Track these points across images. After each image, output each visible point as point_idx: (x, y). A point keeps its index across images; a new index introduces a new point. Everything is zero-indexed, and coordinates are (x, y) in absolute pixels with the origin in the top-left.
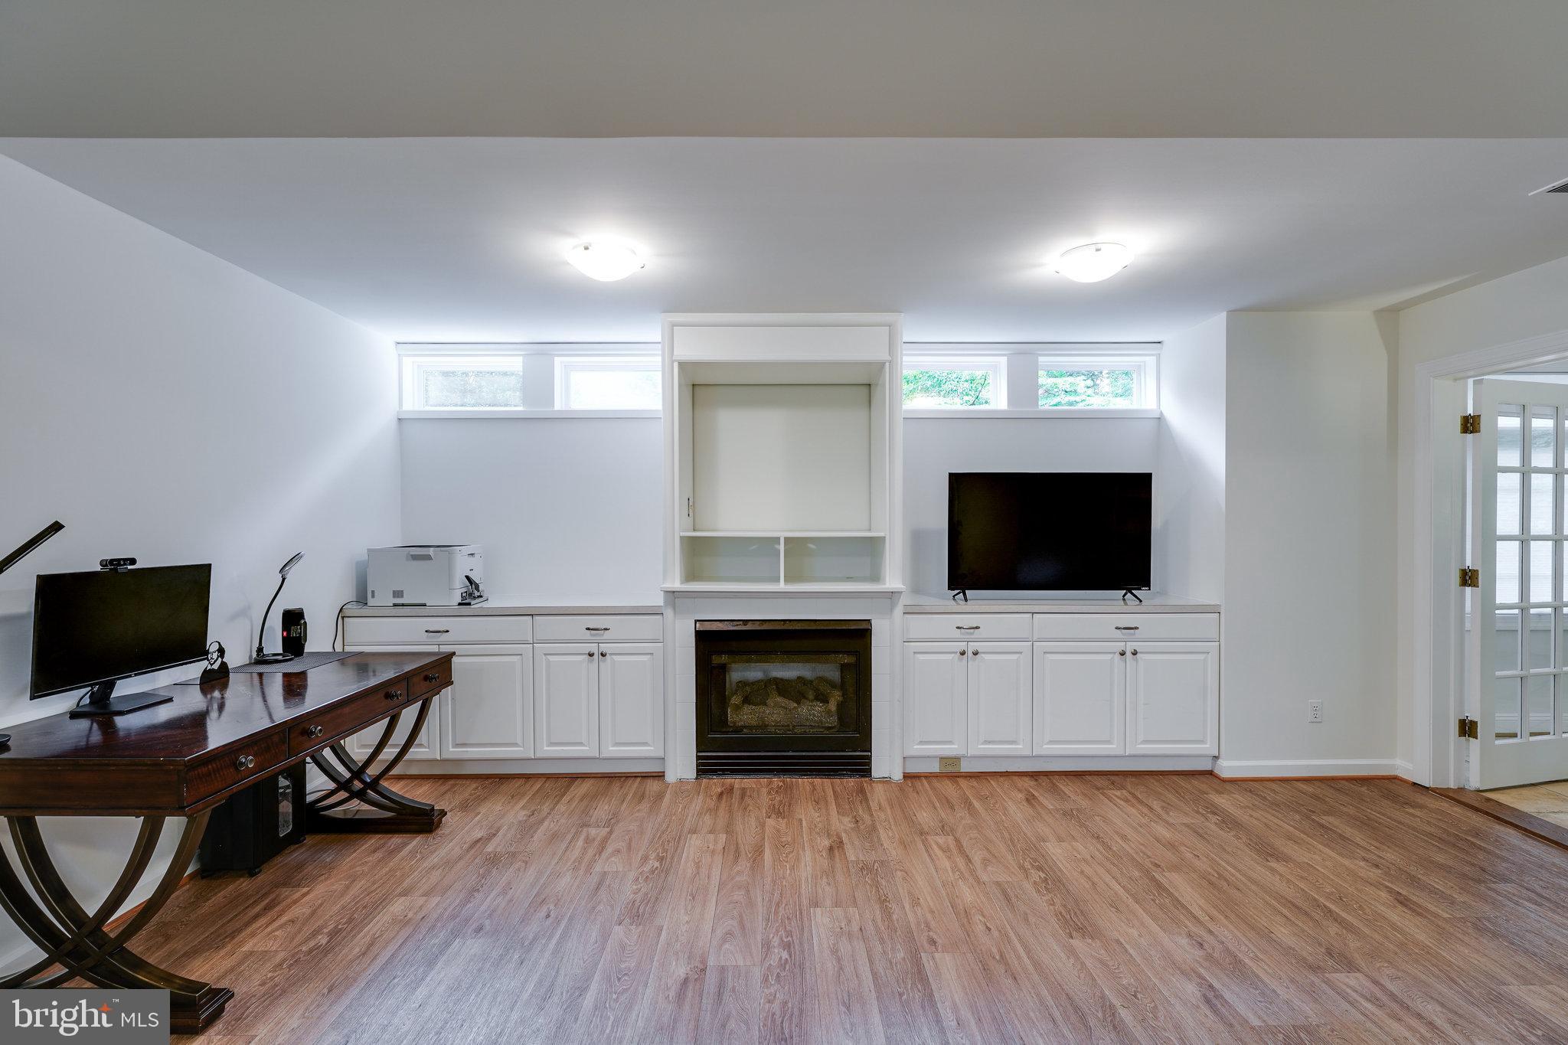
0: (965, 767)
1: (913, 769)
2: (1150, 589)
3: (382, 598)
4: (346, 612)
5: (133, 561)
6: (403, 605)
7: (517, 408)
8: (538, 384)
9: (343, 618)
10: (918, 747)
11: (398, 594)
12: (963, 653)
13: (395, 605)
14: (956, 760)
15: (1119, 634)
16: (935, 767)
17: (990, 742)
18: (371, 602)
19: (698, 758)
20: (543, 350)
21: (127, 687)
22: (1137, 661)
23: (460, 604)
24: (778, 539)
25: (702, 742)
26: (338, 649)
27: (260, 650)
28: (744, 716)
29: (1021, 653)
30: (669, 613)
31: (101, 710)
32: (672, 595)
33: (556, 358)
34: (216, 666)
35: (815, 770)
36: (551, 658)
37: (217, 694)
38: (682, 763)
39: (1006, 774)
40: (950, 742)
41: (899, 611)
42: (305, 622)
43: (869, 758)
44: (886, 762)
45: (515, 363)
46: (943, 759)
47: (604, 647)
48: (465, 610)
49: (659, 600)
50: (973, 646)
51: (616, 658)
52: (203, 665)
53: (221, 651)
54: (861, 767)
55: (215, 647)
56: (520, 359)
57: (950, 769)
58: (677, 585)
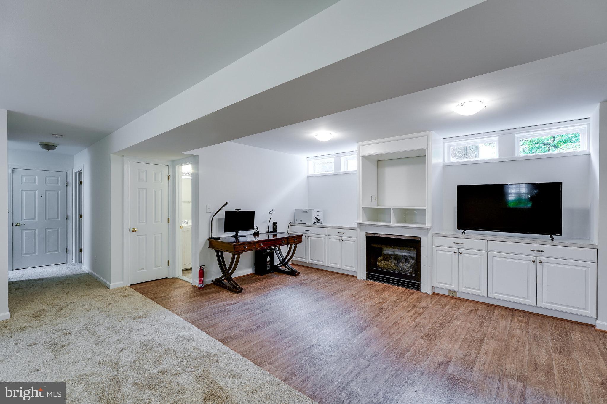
0: (459, 296)
1: (436, 291)
2: (561, 235)
3: (298, 222)
4: (291, 224)
5: (240, 210)
6: (302, 223)
7: (333, 172)
8: (337, 165)
9: (290, 225)
10: (438, 284)
11: (301, 221)
12: (456, 253)
13: (301, 223)
14: (455, 292)
15: (532, 252)
16: (447, 293)
17: (468, 288)
18: (296, 222)
19: (367, 274)
20: (339, 155)
21: (241, 233)
22: (543, 266)
23: (313, 224)
24: (390, 209)
25: (368, 270)
26: (289, 232)
27: (268, 230)
28: (382, 264)
29: (482, 255)
30: (358, 230)
31: (236, 236)
32: (360, 225)
33: (342, 157)
34: (257, 232)
35: (402, 285)
36: (331, 240)
37: (257, 237)
38: (362, 275)
39: (477, 302)
40: (451, 285)
41: (430, 235)
42: (277, 225)
43: (420, 284)
44: (426, 286)
45: (332, 160)
46: (450, 291)
47: (343, 238)
48: (314, 225)
49: (356, 226)
50: (460, 250)
51: (346, 241)
52: (254, 231)
53: (258, 229)
54: (417, 287)
55: (256, 228)
56: (333, 158)
57: (452, 295)
58: (361, 222)
